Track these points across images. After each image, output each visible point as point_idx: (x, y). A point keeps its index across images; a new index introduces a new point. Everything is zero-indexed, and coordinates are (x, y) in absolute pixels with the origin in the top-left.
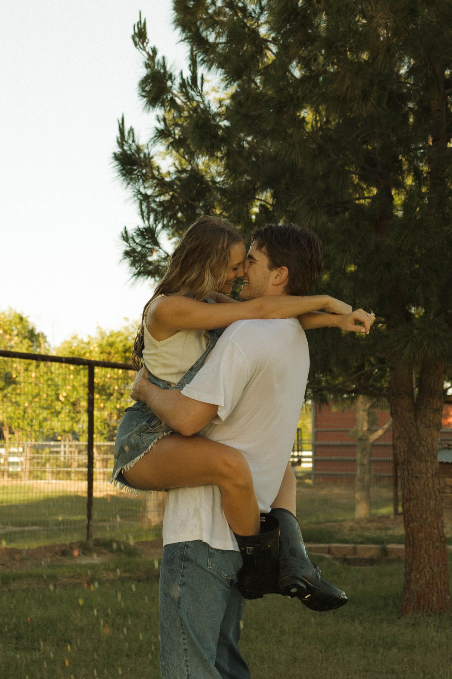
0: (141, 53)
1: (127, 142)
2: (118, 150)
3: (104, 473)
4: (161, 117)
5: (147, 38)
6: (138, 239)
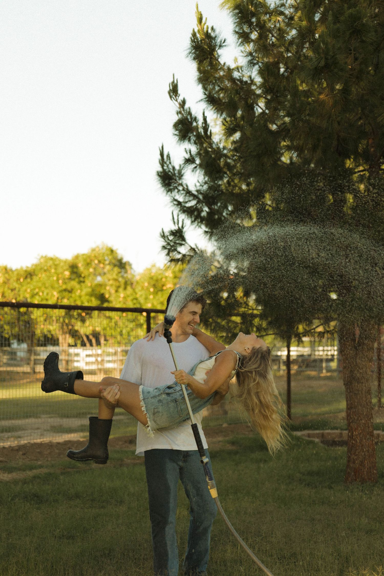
0: (175, 104)
1: (166, 163)
2: (160, 169)
4: (188, 149)
5: (179, 92)
6: (171, 238)
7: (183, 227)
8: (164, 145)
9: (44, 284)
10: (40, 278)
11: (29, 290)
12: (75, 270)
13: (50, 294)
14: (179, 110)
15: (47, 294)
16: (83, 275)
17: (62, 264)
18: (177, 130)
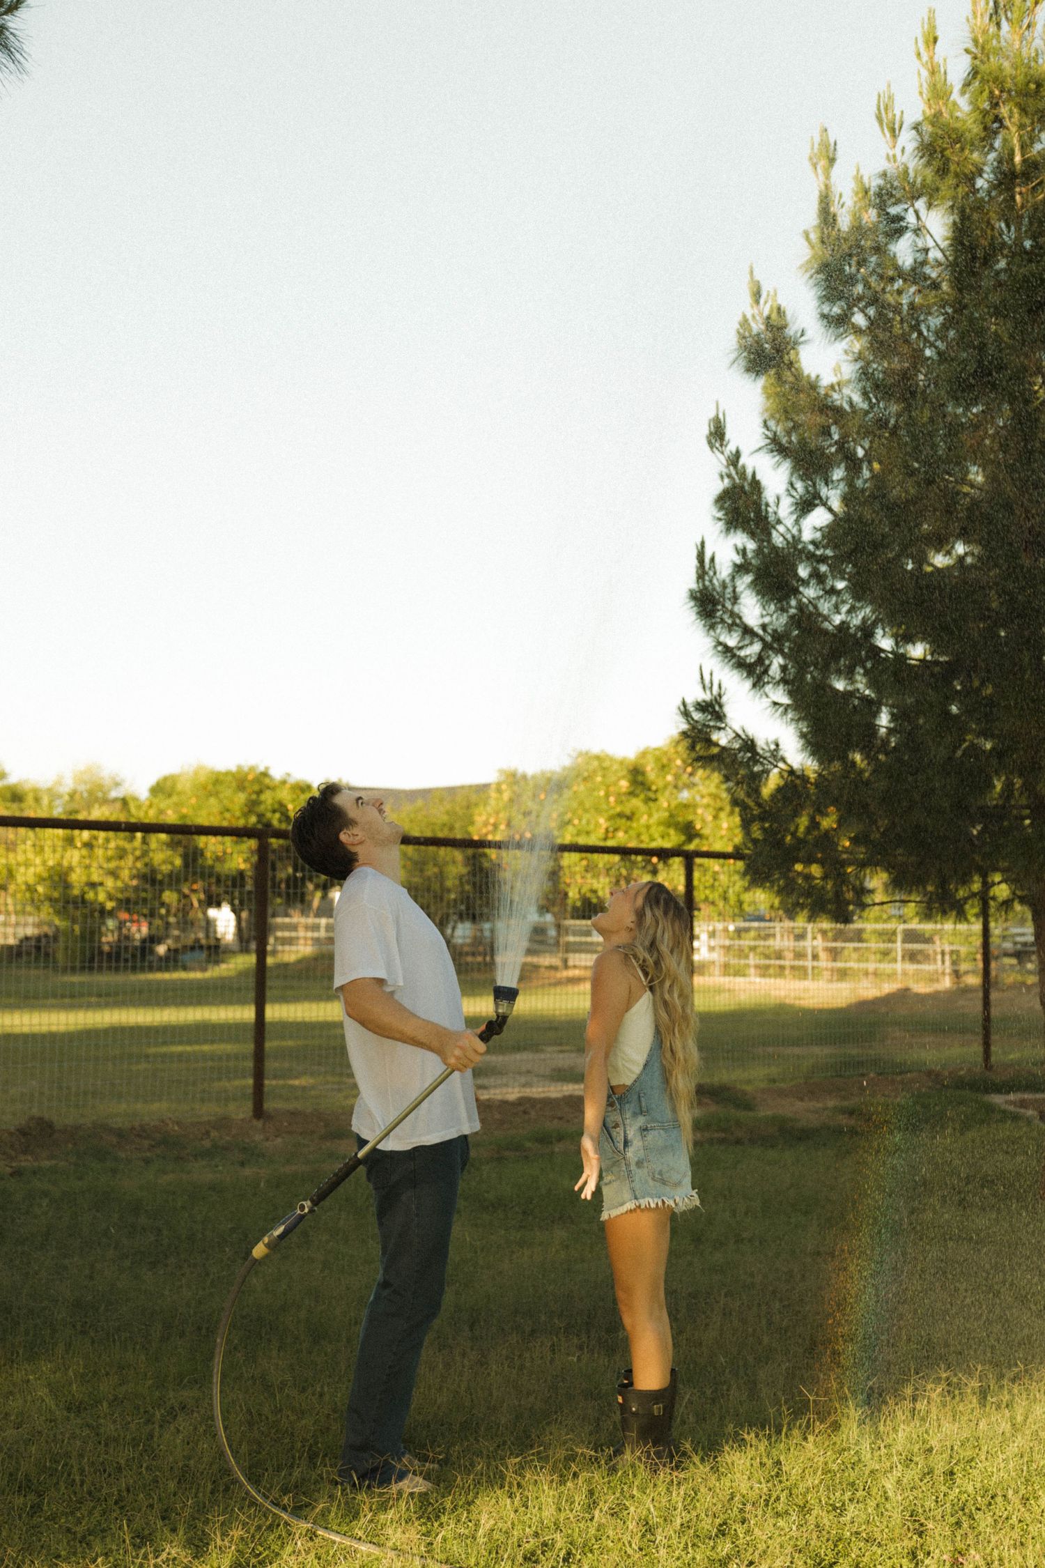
0: (718, 458)
1: (707, 574)
2: (694, 586)
3: (832, 970)
4: (740, 546)
5: (727, 437)
6: (697, 716)
7: (720, 696)
8: (706, 539)
9: (581, 803)
10: (575, 792)
11: (555, 815)
12: (640, 778)
13: (593, 822)
14: (725, 471)
15: (588, 823)
16: (654, 788)
17: (615, 767)
18: (721, 508)
